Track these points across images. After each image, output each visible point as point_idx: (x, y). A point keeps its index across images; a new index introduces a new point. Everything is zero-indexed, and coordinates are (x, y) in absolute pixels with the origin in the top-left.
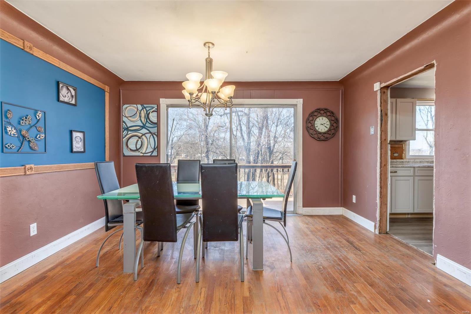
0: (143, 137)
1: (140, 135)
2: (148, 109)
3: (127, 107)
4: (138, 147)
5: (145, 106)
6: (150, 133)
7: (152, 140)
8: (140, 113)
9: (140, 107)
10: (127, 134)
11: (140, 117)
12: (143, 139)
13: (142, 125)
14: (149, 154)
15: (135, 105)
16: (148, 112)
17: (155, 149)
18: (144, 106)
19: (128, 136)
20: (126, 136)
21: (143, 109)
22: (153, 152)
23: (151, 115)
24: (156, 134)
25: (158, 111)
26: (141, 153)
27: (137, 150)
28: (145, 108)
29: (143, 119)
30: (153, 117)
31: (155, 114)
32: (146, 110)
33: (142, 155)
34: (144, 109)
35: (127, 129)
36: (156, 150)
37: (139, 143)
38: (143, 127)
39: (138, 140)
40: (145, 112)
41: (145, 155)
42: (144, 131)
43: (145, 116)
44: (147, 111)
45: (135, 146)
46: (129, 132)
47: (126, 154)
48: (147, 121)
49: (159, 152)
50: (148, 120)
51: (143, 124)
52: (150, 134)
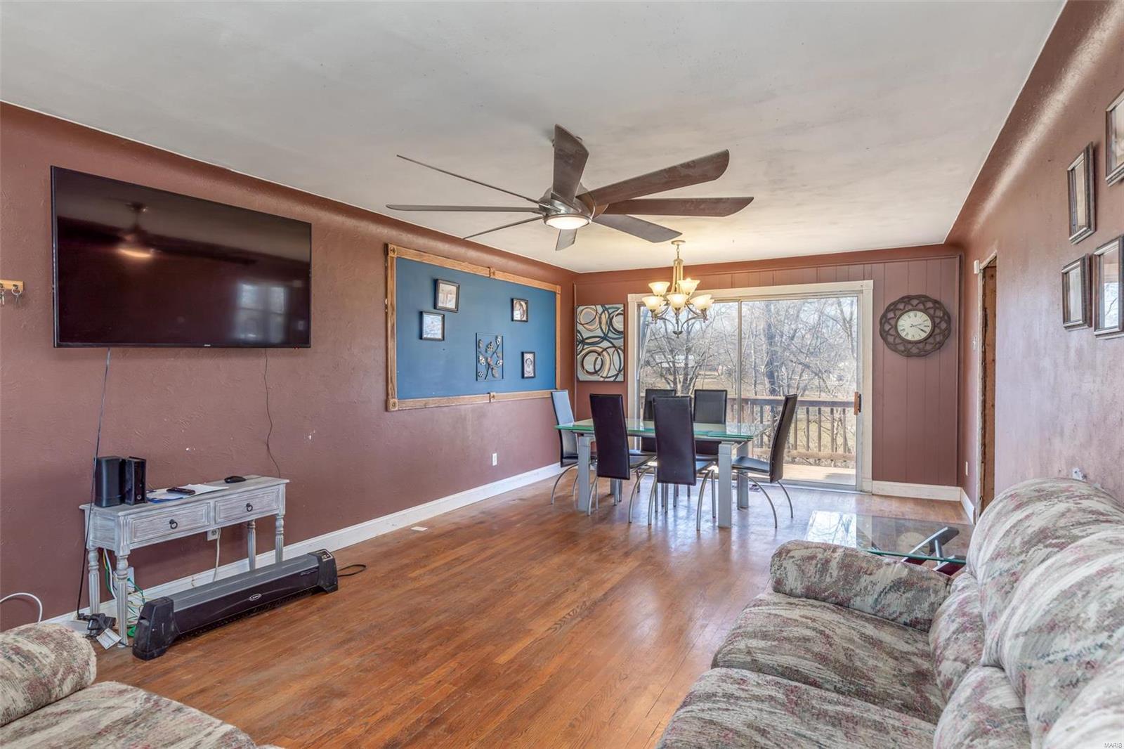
0: (605, 353)
1: (600, 350)
2: (610, 311)
3: (582, 311)
4: (598, 367)
5: (607, 306)
6: (614, 347)
7: (616, 357)
8: (600, 318)
9: (600, 308)
10: (583, 349)
11: (600, 323)
12: (603, 356)
13: (603, 335)
14: (612, 379)
15: (594, 307)
16: (611, 316)
17: (620, 371)
18: (605, 307)
19: (583, 352)
20: (581, 352)
21: (604, 311)
22: (617, 375)
23: (614, 320)
24: (622, 348)
25: (625, 314)
26: (601, 377)
27: (596, 372)
28: (607, 309)
29: (604, 327)
30: (618, 323)
31: (621, 317)
32: (608, 312)
33: (602, 379)
34: (606, 312)
35: (583, 342)
36: (622, 373)
37: (599, 362)
38: (605, 338)
39: (597, 358)
40: (607, 316)
41: (606, 380)
42: (605, 344)
43: (607, 322)
44: (609, 315)
45: (593, 367)
46: (586, 347)
47: (581, 379)
48: (609, 329)
49: (625, 376)
50: (611, 329)
51: (604, 333)
52: (614, 349)
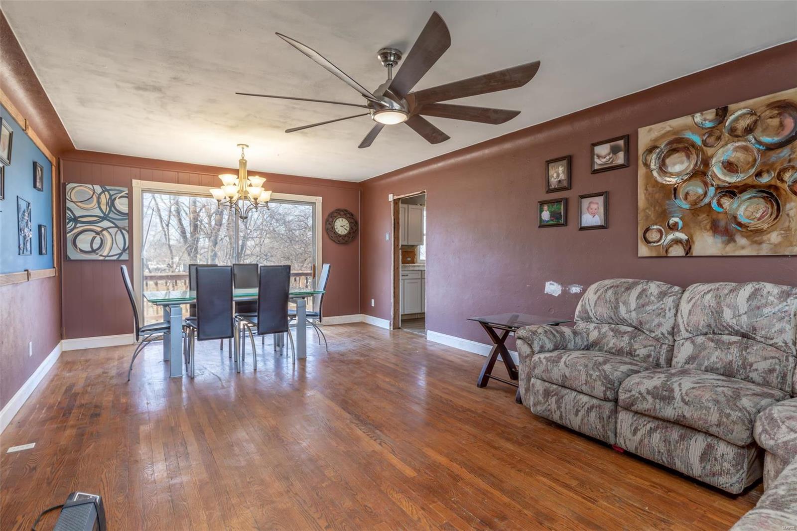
0: (105, 232)
1: (99, 229)
2: (112, 193)
3: (74, 188)
4: (95, 246)
5: (108, 188)
6: (117, 226)
7: (119, 238)
8: (99, 198)
9: (98, 189)
10: (75, 228)
11: (99, 203)
12: (103, 235)
13: (103, 215)
14: (115, 258)
15: (90, 186)
16: (113, 197)
17: (124, 250)
18: (105, 188)
19: (75, 231)
20: (72, 230)
21: (103, 192)
22: (121, 254)
23: (117, 202)
24: (127, 228)
25: (130, 197)
26: (101, 255)
27: (93, 251)
28: (108, 191)
29: (103, 207)
30: (122, 205)
31: (126, 201)
32: (109, 193)
33: (102, 258)
34: (106, 193)
35: (75, 220)
36: (127, 252)
37: (98, 241)
38: (105, 218)
39: (94, 238)
40: (108, 197)
41: (107, 258)
42: (106, 224)
43: (107, 203)
44: (111, 196)
45: (89, 245)
46: (79, 225)
47: (72, 258)
48: (110, 210)
49: (131, 255)
50: (113, 209)
51: (104, 214)
52: (117, 229)
